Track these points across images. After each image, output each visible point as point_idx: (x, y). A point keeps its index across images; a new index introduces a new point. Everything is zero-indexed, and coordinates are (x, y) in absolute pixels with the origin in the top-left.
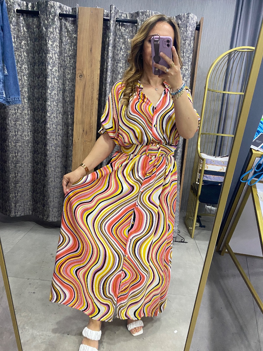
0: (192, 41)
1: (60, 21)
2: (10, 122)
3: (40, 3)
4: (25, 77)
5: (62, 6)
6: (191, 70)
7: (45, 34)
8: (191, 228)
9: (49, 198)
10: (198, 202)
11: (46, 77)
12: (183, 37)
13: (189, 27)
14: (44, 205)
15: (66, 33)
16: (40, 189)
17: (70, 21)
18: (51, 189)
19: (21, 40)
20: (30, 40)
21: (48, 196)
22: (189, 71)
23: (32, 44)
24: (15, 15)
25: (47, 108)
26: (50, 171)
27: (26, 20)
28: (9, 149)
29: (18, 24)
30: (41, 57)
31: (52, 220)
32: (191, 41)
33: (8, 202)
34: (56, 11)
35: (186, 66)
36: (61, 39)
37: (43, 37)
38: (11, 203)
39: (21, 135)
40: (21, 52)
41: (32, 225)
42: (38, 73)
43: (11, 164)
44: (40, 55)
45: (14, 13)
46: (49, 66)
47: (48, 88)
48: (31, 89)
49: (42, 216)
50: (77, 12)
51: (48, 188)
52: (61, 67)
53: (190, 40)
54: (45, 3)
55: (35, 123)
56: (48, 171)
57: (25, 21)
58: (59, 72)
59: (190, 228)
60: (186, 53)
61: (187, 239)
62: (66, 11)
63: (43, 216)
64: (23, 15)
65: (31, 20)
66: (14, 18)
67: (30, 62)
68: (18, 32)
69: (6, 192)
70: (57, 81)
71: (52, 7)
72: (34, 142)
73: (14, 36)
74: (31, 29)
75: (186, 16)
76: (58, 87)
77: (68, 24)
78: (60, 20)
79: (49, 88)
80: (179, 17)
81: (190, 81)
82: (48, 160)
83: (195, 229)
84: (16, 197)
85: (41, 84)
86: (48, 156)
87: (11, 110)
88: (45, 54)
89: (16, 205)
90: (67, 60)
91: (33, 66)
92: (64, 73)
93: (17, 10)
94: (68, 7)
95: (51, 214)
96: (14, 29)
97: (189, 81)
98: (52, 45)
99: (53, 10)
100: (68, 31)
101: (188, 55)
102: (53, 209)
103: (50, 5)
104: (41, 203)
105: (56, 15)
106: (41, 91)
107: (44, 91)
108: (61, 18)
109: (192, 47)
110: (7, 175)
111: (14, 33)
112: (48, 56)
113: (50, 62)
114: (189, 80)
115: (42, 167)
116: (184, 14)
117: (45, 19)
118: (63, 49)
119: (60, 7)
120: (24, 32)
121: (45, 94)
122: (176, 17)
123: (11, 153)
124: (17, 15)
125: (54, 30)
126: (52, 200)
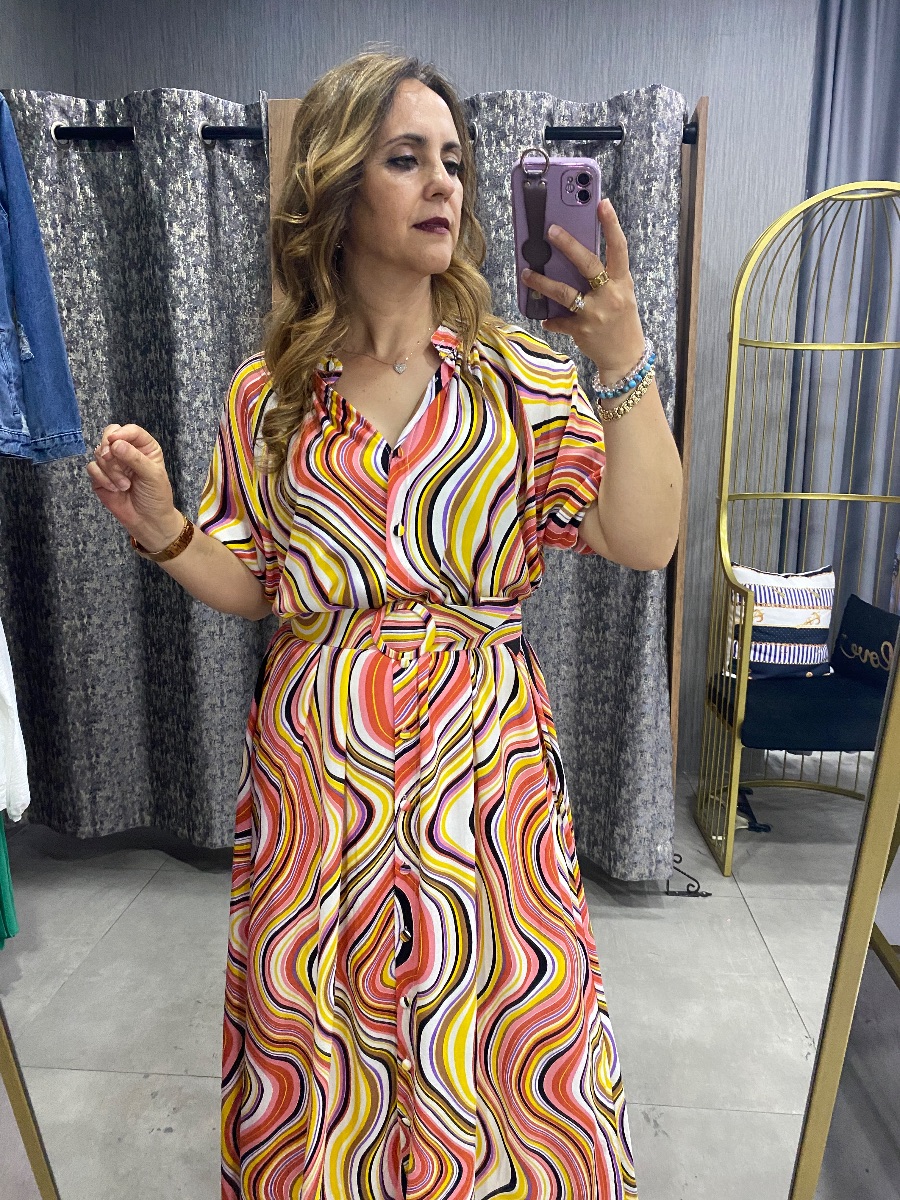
0: (673, 183)
1: (206, 154)
2: (54, 511)
3: (133, 99)
4: (99, 353)
5: (213, 102)
6: (678, 282)
7: (157, 204)
8: (720, 838)
9: (206, 766)
10: (738, 747)
11: (169, 347)
12: (639, 169)
13: (658, 135)
14: (191, 790)
15: (231, 194)
16: (172, 735)
17: (240, 151)
18: (212, 732)
19: (79, 230)
20: (109, 227)
21: (205, 759)
22: (668, 287)
23: (117, 238)
24: (51, 147)
25: (180, 456)
26: (204, 671)
27: (91, 162)
28: (59, 605)
29: (63, 175)
30: (149, 281)
31: (223, 841)
32: (668, 182)
33: (66, 790)
34: (190, 121)
35: (658, 269)
36: (213, 213)
37: (153, 214)
38: (78, 792)
39: (96, 554)
40: (80, 271)
41: (156, 860)
42: (141, 334)
43: (69, 654)
44: (145, 274)
45: (47, 140)
46: (178, 309)
47: (179, 384)
48: (122, 393)
49: (186, 832)
50: (263, 118)
51: (202, 731)
52: (220, 309)
53: (664, 178)
54: (152, 99)
56: (198, 671)
57: (86, 163)
59: (714, 838)
60: (654, 226)
61: (709, 880)
62: (225, 119)
63: (189, 831)
64: (77, 146)
65: (105, 158)
66: (48, 160)
67: (112, 300)
68: (67, 203)
69: (59, 753)
70: (208, 359)
71: (176, 108)
73: (54, 220)
74: (111, 189)
75: (644, 96)
77: (234, 162)
78: (208, 148)
79: (183, 385)
80: (618, 104)
81: (677, 323)
82: (196, 634)
83: (735, 840)
84: (92, 768)
85: (154, 374)
86: (196, 620)
87: (57, 469)
88: (162, 269)
89: (95, 797)
91: (122, 315)
92: (232, 328)
93: (58, 129)
94: (231, 105)
95: (216, 823)
96: (52, 195)
97: (672, 323)
98: (183, 238)
99: (181, 117)
100: (237, 186)
101: (662, 233)
102: (221, 804)
103: (167, 102)
104: (182, 784)
105: (190, 134)
106: (154, 397)
107: (167, 398)
108: (208, 142)
109: (673, 202)
110: (57, 695)
111: (53, 208)
113: (181, 296)
114: (674, 317)
115: (176, 659)
116: (638, 92)
117: (156, 151)
118: (223, 248)
119: (205, 107)
120: (86, 201)
121: (171, 406)
122: (610, 104)
123: (66, 619)
124: (59, 147)
125: (189, 184)
126: (219, 772)
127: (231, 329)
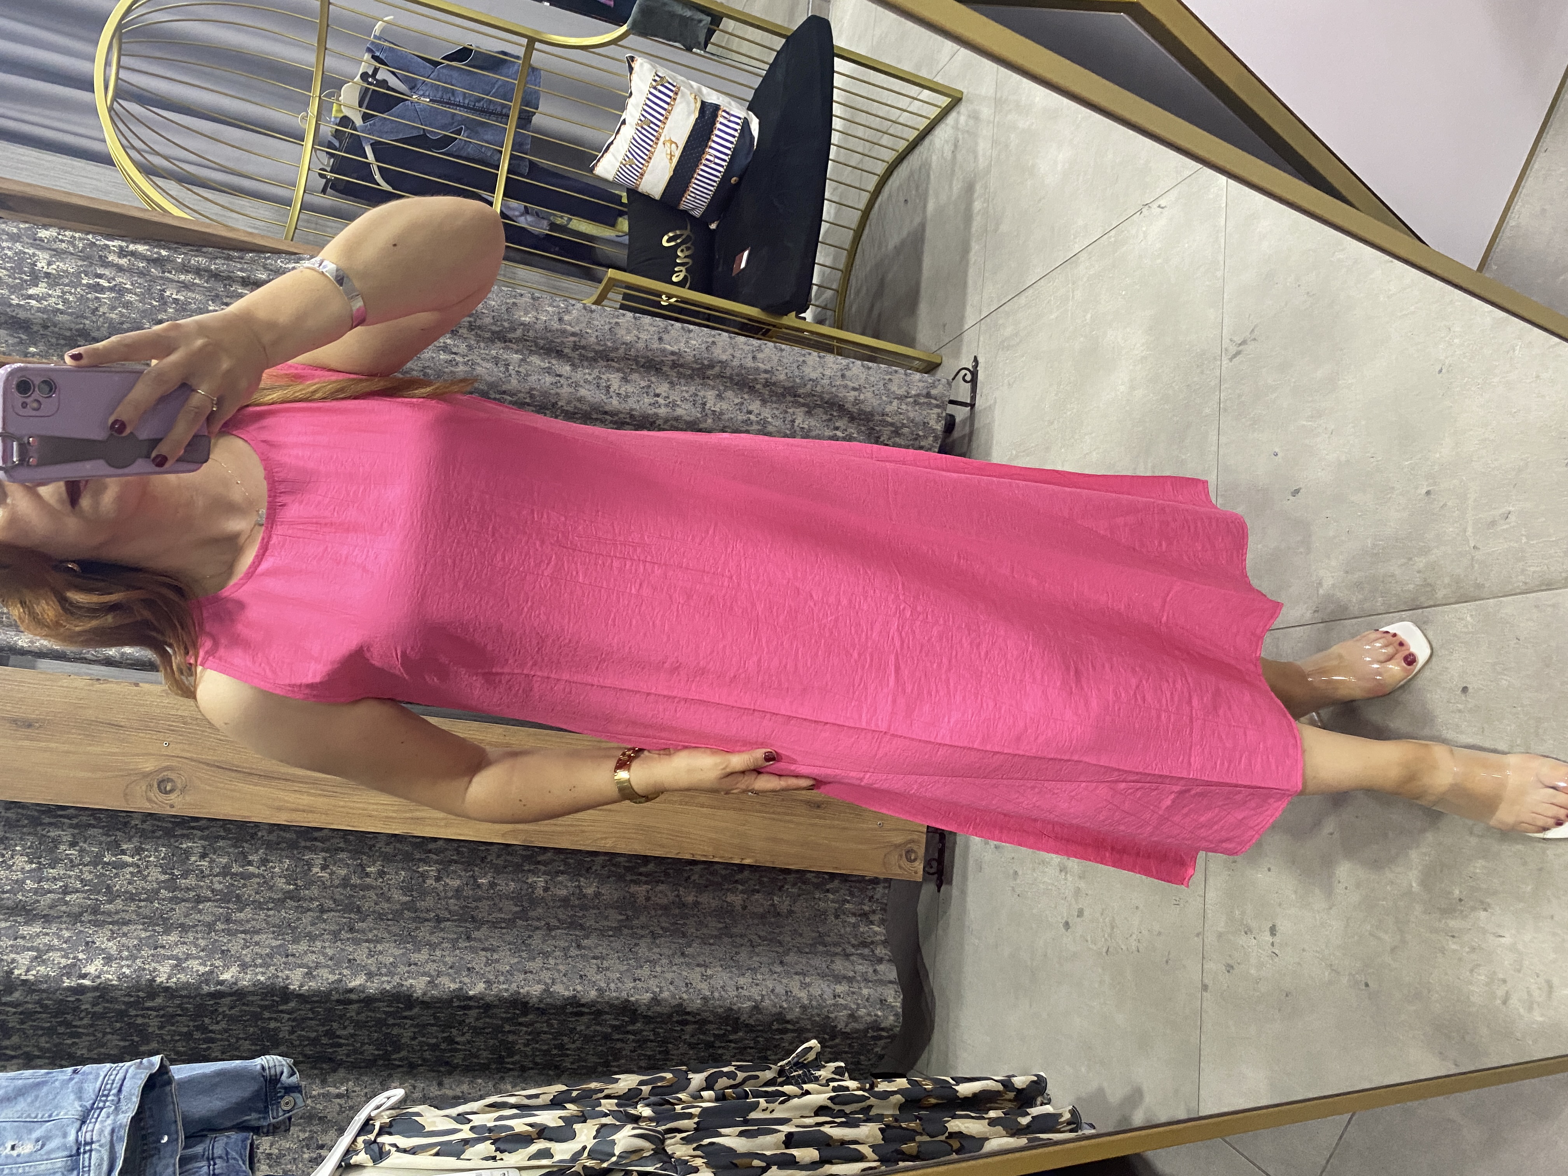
55: (397, 1063)
58: (126, 923)
72: (499, 1070)
76: (210, 927)
79: (212, 972)
90: (60, 879)
107: (227, 1000)
112: (28, 971)
127: (133, 900)
